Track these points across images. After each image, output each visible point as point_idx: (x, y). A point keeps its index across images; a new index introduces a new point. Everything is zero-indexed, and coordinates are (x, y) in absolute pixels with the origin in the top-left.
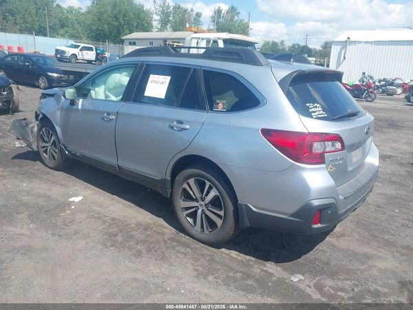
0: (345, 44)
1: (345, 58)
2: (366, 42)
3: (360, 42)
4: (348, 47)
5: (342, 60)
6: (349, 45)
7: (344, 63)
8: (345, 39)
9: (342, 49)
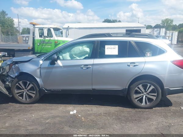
0: (68, 29)
1: (68, 34)
2: (75, 28)
3: (73, 28)
4: (69, 30)
5: (67, 35)
6: (69, 29)
7: (69, 36)
8: (67, 27)
9: (67, 31)
